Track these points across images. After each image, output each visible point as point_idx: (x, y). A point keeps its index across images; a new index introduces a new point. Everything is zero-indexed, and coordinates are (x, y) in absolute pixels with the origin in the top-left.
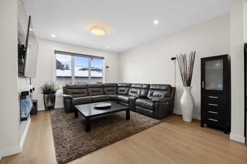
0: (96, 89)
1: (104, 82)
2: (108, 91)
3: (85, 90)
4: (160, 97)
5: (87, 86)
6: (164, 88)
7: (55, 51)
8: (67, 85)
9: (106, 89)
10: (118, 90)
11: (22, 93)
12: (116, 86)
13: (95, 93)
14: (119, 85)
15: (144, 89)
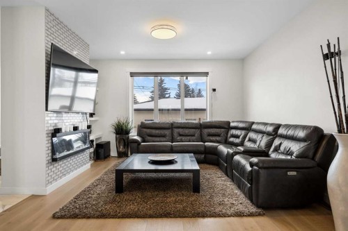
0: (187, 131)
1: (208, 118)
2: (210, 135)
3: (167, 132)
4: (289, 157)
5: (172, 124)
6: (301, 134)
7: (131, 73)
8: (142, 123)
9: (206, 131)
10: (229, 135)
11: (55, 129)
12: (226, 126)
13: (183, 138)
14: (232, 124)
15: (268, 134)
